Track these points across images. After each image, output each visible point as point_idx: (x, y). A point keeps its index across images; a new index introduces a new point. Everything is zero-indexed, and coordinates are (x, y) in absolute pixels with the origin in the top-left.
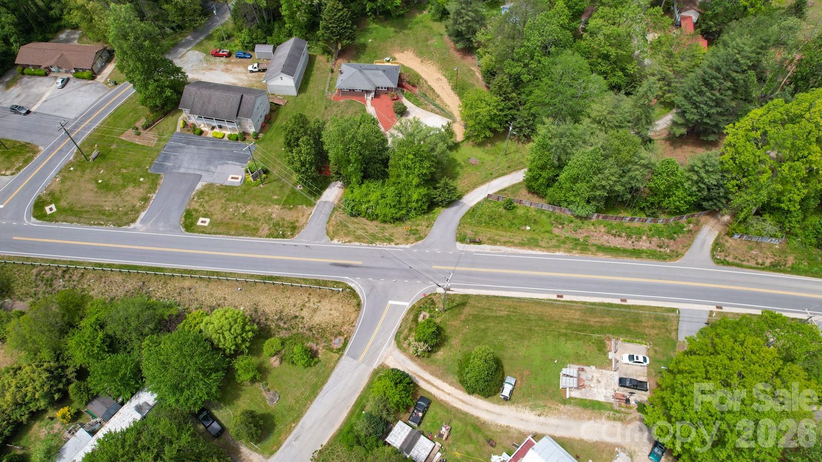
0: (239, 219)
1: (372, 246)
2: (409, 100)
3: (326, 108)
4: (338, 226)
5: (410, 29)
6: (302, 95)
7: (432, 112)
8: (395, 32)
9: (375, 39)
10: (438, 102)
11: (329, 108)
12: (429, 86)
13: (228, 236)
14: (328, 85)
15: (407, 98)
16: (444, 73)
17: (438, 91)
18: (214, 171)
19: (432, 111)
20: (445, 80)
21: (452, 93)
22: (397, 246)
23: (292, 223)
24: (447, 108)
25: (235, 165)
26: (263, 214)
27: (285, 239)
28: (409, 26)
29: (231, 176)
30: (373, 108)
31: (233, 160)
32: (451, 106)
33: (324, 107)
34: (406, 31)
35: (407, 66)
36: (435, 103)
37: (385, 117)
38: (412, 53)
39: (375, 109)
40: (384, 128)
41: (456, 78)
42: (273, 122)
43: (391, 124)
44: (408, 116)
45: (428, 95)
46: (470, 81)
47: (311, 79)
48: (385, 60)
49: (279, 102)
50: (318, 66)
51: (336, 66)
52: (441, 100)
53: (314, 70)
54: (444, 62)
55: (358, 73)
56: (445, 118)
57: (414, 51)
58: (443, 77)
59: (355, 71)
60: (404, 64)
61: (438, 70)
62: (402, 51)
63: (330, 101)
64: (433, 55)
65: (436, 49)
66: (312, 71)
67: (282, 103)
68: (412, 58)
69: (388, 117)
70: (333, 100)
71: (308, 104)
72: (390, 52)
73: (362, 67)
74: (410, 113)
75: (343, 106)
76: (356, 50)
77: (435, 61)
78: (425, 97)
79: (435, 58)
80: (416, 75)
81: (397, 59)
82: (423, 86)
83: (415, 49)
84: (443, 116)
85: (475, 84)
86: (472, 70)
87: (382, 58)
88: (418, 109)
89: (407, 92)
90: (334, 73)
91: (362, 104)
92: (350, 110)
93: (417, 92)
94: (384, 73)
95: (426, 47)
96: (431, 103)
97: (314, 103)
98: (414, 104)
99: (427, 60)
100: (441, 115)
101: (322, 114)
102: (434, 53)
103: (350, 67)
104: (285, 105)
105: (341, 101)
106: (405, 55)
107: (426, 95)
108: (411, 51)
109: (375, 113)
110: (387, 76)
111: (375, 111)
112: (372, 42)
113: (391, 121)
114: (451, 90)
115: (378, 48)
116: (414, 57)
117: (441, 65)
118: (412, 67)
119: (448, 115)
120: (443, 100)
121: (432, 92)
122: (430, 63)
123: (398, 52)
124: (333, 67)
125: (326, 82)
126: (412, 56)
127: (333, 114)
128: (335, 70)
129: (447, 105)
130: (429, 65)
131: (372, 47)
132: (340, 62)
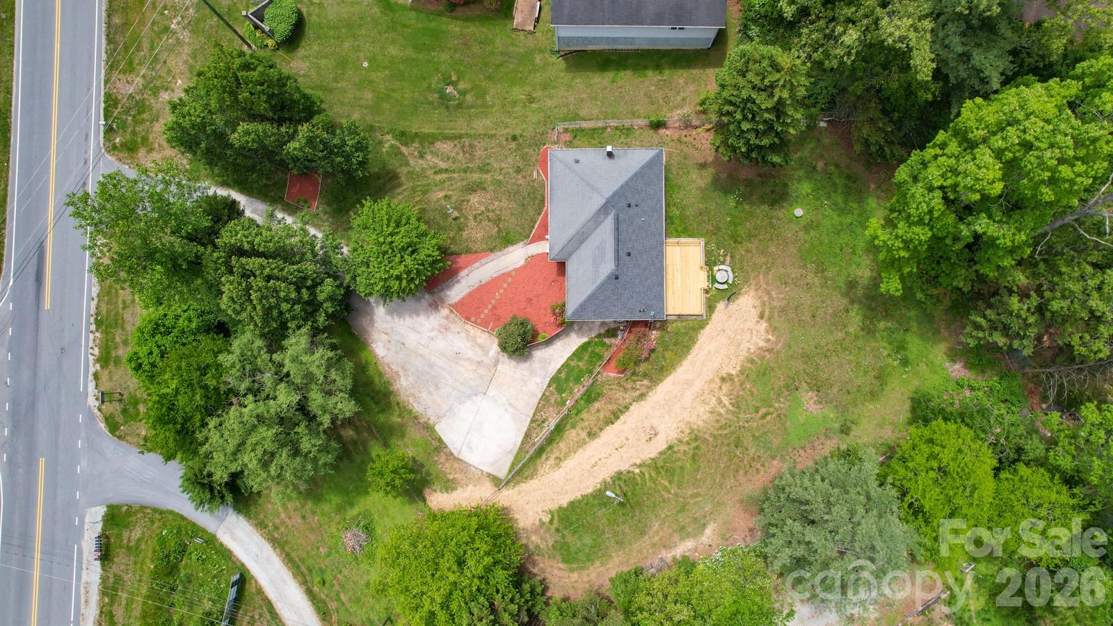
0: (153, 23)
1: (88, 324)
2: (577, 355)
3: (514, 138)
5: (869, 331)
6: (561, 64)
7: (532, 421)
8: (852, 284)
9: (808, 227)
10: (572, 435)
11: (513, 145)
12: (627, 408)
13: (104, 14)
14: (600, 124)
15: (584, 347)
16: (683, 448)
17: (610, 434)
19: (536, 422)
20: (651, 451)
21: (606, 472)
22: (91, 377)
23: (145, 140)
24: (552, 461)
26: (169, 71)
27: (102, 135)
28: (882, 325)
30: (522, 262)
32: (558, 475)
33: (518, 132)
34: (855, 318)
35: (699, 336)
36: (568, 426)
37: (494, 298)
38: (762, 344)
39: (516, 270)
40: (459, 301)
41: (666, 484)
42: (454, 14)
43: (473, 319)
44: (514, 359)
45: (597, 405)
46: (657, 525)
47: (622, 74)
48: (722, 267)
49: (522, 12)
50: (681, 81)
51: (685, 132)
52: (581, 444)
53: (660, 73)
54: (728, 445)
55: (598, 202)
56: (511, 458)
57: (770, 351)
58: (665, 446)
59: (608, 194)
60: (708, 327)
61: (692, 431)
62: (767, 313)
63: (536, 145)
64: (757, 410)
65: (779, 416)
66: (658, 67)
67: (520, 20)
68: (739, 346)
69: (494, 307)
70: (539, 149)
71: (528, 89)
72: (761, 276)
73: (638, 209)
74: (525, 361)
75: (519, 182)
76: (759, 175)
77: (730, 416)
78: (590, 397)
79: (742, 416)
80: (662, 368)
81: (727, 306)
82: (626, 390)
83: (778, 352)
84: (517, 454)
85: (647, 537)
86: (703, 530)
87: (728, 258)
88: (542, 382)
89: (610, 346)
90: (652, 132)
91: (531, 231)
92: (504, 203)
93: (605, 374)
94: (609, 278)
95: (787, 386)
96: (566, 417)
97: (531, 103)
98: (559, 371)
99: (735, 393)
100: (522, 448)
101: (494, 132)
102: (763, 411)
103: (630, 175)
104: (516, 30)
105: (535, 174)
106: (749, 325)
107: (596, 399)
108: (768, 340)
109: (503, 272)
110: (601, 288)
111: (510, 269)
112: (797, 218)
113: (482, 316)
114: (616, 470)
115: (771, 239)
116: (744, 353)
117: (715, 438)
118: (695, 350)
119: (524, 466)
120: (581, 450)
121: (605, 417)
122: (720, 402)
123: (764, 304)
124: (677, 125)
125: (615, 116)
126: (747, 345)
127: (492, 161)
128: (662, 131)
129: (560, 460)
130: (714, 401)
131: (774, 221)
132: (704, 141)
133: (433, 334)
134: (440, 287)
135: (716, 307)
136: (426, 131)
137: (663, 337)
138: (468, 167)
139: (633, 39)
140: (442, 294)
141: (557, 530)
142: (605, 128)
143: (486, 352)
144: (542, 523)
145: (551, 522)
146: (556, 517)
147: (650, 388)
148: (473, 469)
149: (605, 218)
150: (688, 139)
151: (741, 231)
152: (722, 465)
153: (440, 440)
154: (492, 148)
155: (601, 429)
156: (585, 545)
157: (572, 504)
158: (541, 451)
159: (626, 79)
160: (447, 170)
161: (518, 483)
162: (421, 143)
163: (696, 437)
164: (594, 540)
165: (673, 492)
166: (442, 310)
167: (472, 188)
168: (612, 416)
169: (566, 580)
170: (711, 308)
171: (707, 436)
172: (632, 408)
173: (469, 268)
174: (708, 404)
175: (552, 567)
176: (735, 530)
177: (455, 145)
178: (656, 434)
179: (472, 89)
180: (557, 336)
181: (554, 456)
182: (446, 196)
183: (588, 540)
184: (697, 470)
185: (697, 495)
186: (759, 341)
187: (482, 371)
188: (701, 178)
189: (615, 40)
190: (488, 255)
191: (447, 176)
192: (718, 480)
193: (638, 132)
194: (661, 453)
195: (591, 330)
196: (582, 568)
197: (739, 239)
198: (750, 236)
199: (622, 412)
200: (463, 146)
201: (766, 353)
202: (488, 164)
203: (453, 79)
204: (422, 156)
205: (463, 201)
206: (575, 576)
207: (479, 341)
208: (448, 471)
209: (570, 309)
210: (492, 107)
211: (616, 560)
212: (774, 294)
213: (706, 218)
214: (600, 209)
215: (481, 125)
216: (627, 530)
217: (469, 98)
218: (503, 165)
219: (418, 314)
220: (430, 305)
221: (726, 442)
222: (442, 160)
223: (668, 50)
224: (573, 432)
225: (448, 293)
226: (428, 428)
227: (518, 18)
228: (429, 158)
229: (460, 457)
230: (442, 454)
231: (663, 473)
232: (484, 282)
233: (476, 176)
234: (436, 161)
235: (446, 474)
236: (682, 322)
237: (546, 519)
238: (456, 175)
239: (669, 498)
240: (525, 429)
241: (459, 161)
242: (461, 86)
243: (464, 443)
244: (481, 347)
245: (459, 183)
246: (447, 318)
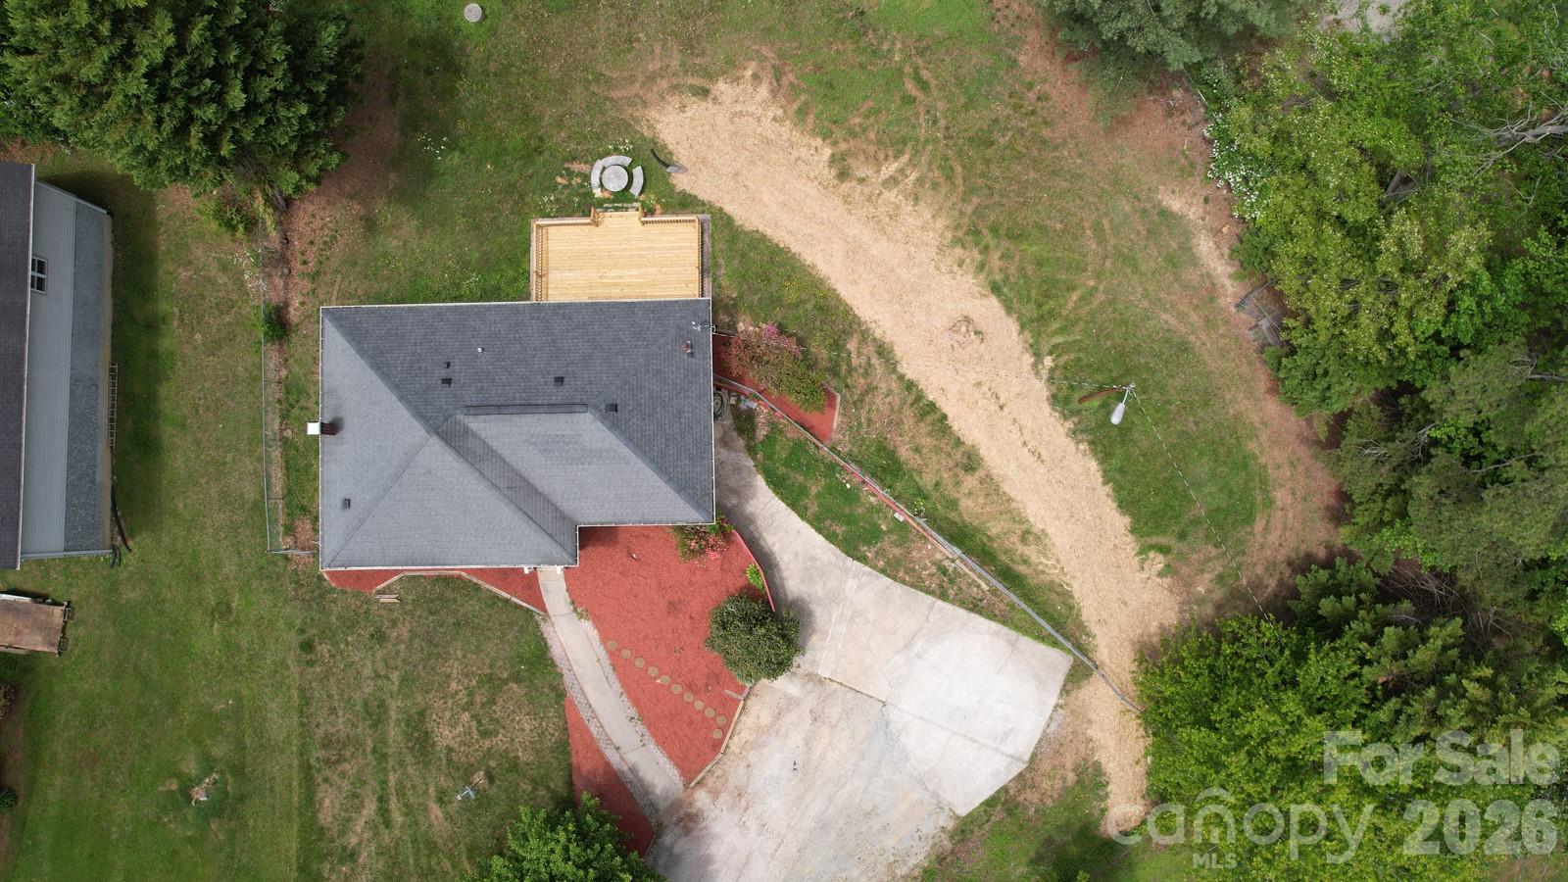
2: (793, 498)
3: (308, 646)
6: (142, 543)
7: (943, 596)
10: (971, 507)
11: (323, 649)
12: (910, 386)
14: (276, 453)
15: (777, 484)
16: (995, 260)
17: (968, 423)
19: (945, 587)
20: (1004, 330)
21: (1054, 431)
24: (1031, 552)
30: (587, 625)
32: (1058, 535)
33: (294, 639)
35: (749, 227)
36: (953, 515)
37: (668, 688)
38: (764, 91)
39: (604, 638)
40: (676, 765)
41: (1075, 297)
43: (717, 735)
44: (806, 639)
45: (904, 453)
46: (1164, 316)
47: (166, 406)
48: (595, 180)
49: (18, 633)
50: (184, 274)
51: (297, 266)
52: (991, 486)
53: (163, 320)
54: (987, 162)
55: (437, 455)
56: (1027, 643)
57: (778, 74)
58: (994, 301)
59: (418, 430)
60: (729, 209)
61: (957, 241)
62: (696, 81)
63: (322, 596)
64: (907, 100)
65: (921, 53)
66: (153, 325)
67: (38, 638)
68: (769, 142)
69: (690, 687)
70: (331, 590)
71: (197, 617)
72: (615, 94)
73: (456, 365)
74: (810, 614)
75: (406, 635)
76: (393, 100)
77: (924, 160)
78: (887, 468)
79: (922, 133)
80: (819, 308)
81: (682, 169)
82: (870, 389)
83: (782, 55)
84: (1017, 628)
85: (1192, 338)
86: (1173, 215)
87: (576, 167)
88: (856, 576)
89: (774, 426)
90: (294, 339)
91: (517, 606)
92: (455, 668)
93: (836, 437)
94: (614, 426)
95: (857, 35)
96: (932, 520)
97: (229, 610)
98: (831, 537)
99: (872, 148)
100: (1004, 619)
101: (295, 693)
102: (910, 87)
103: (372, 377)
104: (62, 647)
105: (385, 599)
106: (722, 119)
107: (892, 455)
108: (756, 77)
109: (609, 669)
110: (639, 444)
111: (601, 652)
112: (485, 17)
113: (710, 713)
114: (1046, 409)
115: (533, 73)
116: (785, 130)
117: (971, 191)
118: (780, 237)
119: (1043, 614)
120: (1005, 487)
121: (930, 434)
122: (892, 181)
123: (675, 88)
124: (279, 282)
125: (257, 423)
126: (767, 123)
127: (358, 697)
128: (294, 315)
129: (1028, 532)
130: (892, 195)
131: (492, 67)
132: (317, 224)
133: (753, 825)
134: (647, 811)
135: (683, 193)
136: (295, 846)
137: (750, 308)
138: (374, 751)
139: (75, 381)
140: (662, 805)
141: (1182, 536)
142: (285, 441)
143: (792, 703)
144: (1168, 571)
145: (1164, 550)
146: (1154, 540)
147: (865, 335)
148: (1053, 726)
149: (475, 435)
150: (311, 257)
151: (516, 139)
152: (1032, 175)
153: (990, 803)
154: (330, 696)
155: (959, 442)
156: (1214, 476)
157: (1125, 504)
158: (1009, 576)
159: (177, 397)
160: (381, 799)
161: (1081, 626)
162: (323, 857)
163: (971, 233)
164: (1201, 454)
165: (1091, 283)
166: (699, 804)
167: (421, 743)
168: (929, 419)
169: (1290, 515)
170: (685, 203)
171: (969, 209)
172: (910, 375)
173: (602, 745)
174: (898, 207)
175: (1262, 547)
176: (1171, 146)
177: (326, 780)
178: (967, 320)
179: (199, 743)
180: (754, 545)
181: (1020, 548)
182: (440, 801)
183: (1202, 468)
184: (1043, 229)
185: (1098, 229)
186: (758, 98)
187: (834, 712)
188: (397, 227)
189: (79, 421)
190: (572, 703)
191: (393, 800)
192: (1065, 185)
193: (296, 369)
194: (1009, 310)
195: (738, 469)
196: (1264, 481)
197: (533, 143)
198: (527, 118)
199: (920, 397)
200: (327, 761)
201: (785, 81)
202: (366, 704)
203: (174, 787)
204: (352, 856)
205: (449, 761)
206: (1280, 496)
207: (766, 719)
208: (1058, 784)
209: (688, 514)
210: (239, 697)
211: (1244, 405)
212: (654, 66)
213: (487, 216)
214: (457, 450)
215: (280, 724)
216: (1178, 382)
217: (218, 750)
218: (367, 672)
219: (706, 861)
220: (687, 831)
221: (981, 167)
222: (359, 809)
223: (115, 305)
224: (966, 504)
225: (658, 791)
226: (965, 829)
227: (33, 642)
228: (354, 840)
229: (1027, 757)
230: (1020, 799)
231: (1052, 304)
232: (633, 712)
233: (394, 733)
234: (362, 822)
235: (1066, 790)
236: (717, 265)
237: (1158, 561)
238: (392, 779)
239: (1106, 292)
240: (962, 612)
241: (361, 771)
242: (192, 768)
243: (997, 750)
244: (779, 715)
245: (411, 770)
246: (715, 794)
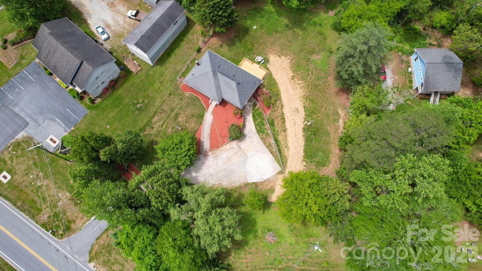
0: (32, 191)
2: (255, 120)
3: (170, 95)
4: (103, 248)
5: (304, 29)
6: (158, 67)
7: (268, 147)
8: (287, 26)
9: (261, 28)
10: (280, 138)
11: (172, 96)
12: (283, 113)
13: (13, 207)
14: (186, 67)
15: (254, 116)
16: (307, 103)
17: (288, 124)
18: (40, 124)
19: (269, 147)
20: (302, 114)
23: (69, 222)
24: (285, 149)
25: (61, 125)
26: (54, 196)
27: (53, 237)
28: (305, 25)
29: (52, 136)
30: (212, 116)
31: (61, 120)
32: (291, 150)
33: (169, 92)
34: (297, 31)
35: (274, 77)
36: (277, 137)
37: (217, 133)
38: (288, 61)
39: (213, 120)
40: (210, 146)
41: (316, 116)
42: (116, 89)
43: (219, 145)
44: (242, 141)
45: (276, 123)
46: (329, 127)
47: (175, 51)
48: (256, 59)
49: (133, 68)
50: (191, 37)
51: (207, 45)
52: (286, 137)
53: (184, 41)
54: (315, 89)
55: (211, 74)
56: (276, 163)
57: (292, 60)
58: (303, 109)
59: (211, 70)
60: (273, 73)
61: (303, 97)
62: (280, 54)
63: (178, 89)
64: (309, 74)
65: (315, 69)
66: (182, 41)
67: (135, 70)
68: (285, 68)
69: (221, 135)
70: (180, 89)
71: (158, 81)
72: (267, 49)
73: (221, 66)
74: (246, 137)
75: (185, 101)
76: (236, 32)
77: (306, 84)
78: (272, 124)
79: (308, 80)
80: (277, 94)
81: (270, 64)
82: (277, 110)
83: (294, 58)
84: (276, 160)
85: (331, 133)
86: (339, 113)
87: (255, 55)
88: (256, 136)
89: (259, 108)
90: (200, 54)
91: (204, 107)
92: (189, 110)
93: (267, 115)
94: (237, 86)
95: (307, 61)
96: (273, 135)
97: (163, 83)
98: (256, 129)
99: (299, 78)
100: (275, 157)
101: (163, 100)
102: (310, 73)
103: (209, 62)
104: (137, 73)
105: (187, 94)
106: (280, 61)
107: (273, 122)
108: (289, 59)
109: (211, 125)
110: (239, 91)
111: (211, 122)
112: (256, 29)
113: (221, 141)
114: (302, 129)
115: (258, 40)
116: (288, 68)
117: (310, 92)
118: (277, 81)
119: (282, 160)
120: (288, 138)
121: (281, 123)
122: (299, 84)
123: (276, 54)
124: (203, 45)
125: (186, 61)
126: (286, 66)
127: (172, 106)
128: (202, 51)
129: (287, 146)
130: (298, 86)
131: (253, 36)
132: (214, 41)
133: (215, 162)
134: (201, 150)
135: (268, 68)
136: (146, 122)
137: (267, 88)
138: (168, 115)
139: (168, 40)
140: (204, 150)
141: (311, 162)
142: (188, 66)
143: (234, 148)
144: (305, 166)
145: (307, 162)
146: (306, 160)
147: (281, 102)
148: (272, 178)
149: (217, 76)
150: (210, 45)
151: (249, 47)
152: (321, 95)
153: (254, 183)
154: (168, 103)
155: (285, 126)
156: (322, 156)
157: (305, 151)
158: (280, 151)
159: (177, 51)
160: (164, 123)
161: (286, 166)
162: (149, 126)
163: (306, 98)
164: (322, 151)
165: (320, 115)
166: (209, 154)
167: (176, 117)
168: (283, 120)
169: (330, 170)
170: (268, 69)
171: (308, 94)
172: (284, 112)
173: (202, 135)
174: (298, 88)
175: (323, 172)
176: (344, 104)
177: (158, 115)
178: (297, 109)
179: (144, 99)
180: (244, 122)
181: (284, 148)
182: (172, 128)
183: (320, 154)
184: (317, 103)
185: (326, 109)
186: (287, 62)
187: (239, 154)
188: (224, 48)
189: (164, 45)
190: (202, 126)
191: (165, 124)
192: (325, 99)
193: (197, 57)
194: (305, 111)
195: (249, 111)
196: (329, 162)
197: (251, 49)
198: (253, 45)
199: (283, 116)
200: (160, 112)
201: (292, 62)
202: (172, 108)
203: (136, 102)
204: (153, 128)
205: (178, 123)
206: (331, 166)
207: (228, 148)
208: (266, 187)
209: (240, 107)
210: (154, 95)
211: (333, 148)
212: (275, 49)
213: (238, 54)
214: (214, 75)
215: (157, 103)
216: (325, 138)
217: (146, 101)
218: (176, 103)
219: (204, 163)
220: (205, 157)
221: (313, 89)
222: (159, 122)
223: (179, 35)
224: (280, 136)
225: (205, 148)
226: (247, 185)
227: (134, 70)
228: (155, 126)
229: (264, 180)
230: (259, 186)
231: (312, 114)
232: (209, 133)
233: (173, 114)
234: (158, 124)
235: (267, 188)
236: (266, 79)
237: (305, 163)
238: (168, 121)
239: (321, 118)
240: (269, 152)
241: (164, 117)
242: (140, 101)
243: (260, 176)
244: (231, 149)
245: (171, 121)
246: (213, 154)
